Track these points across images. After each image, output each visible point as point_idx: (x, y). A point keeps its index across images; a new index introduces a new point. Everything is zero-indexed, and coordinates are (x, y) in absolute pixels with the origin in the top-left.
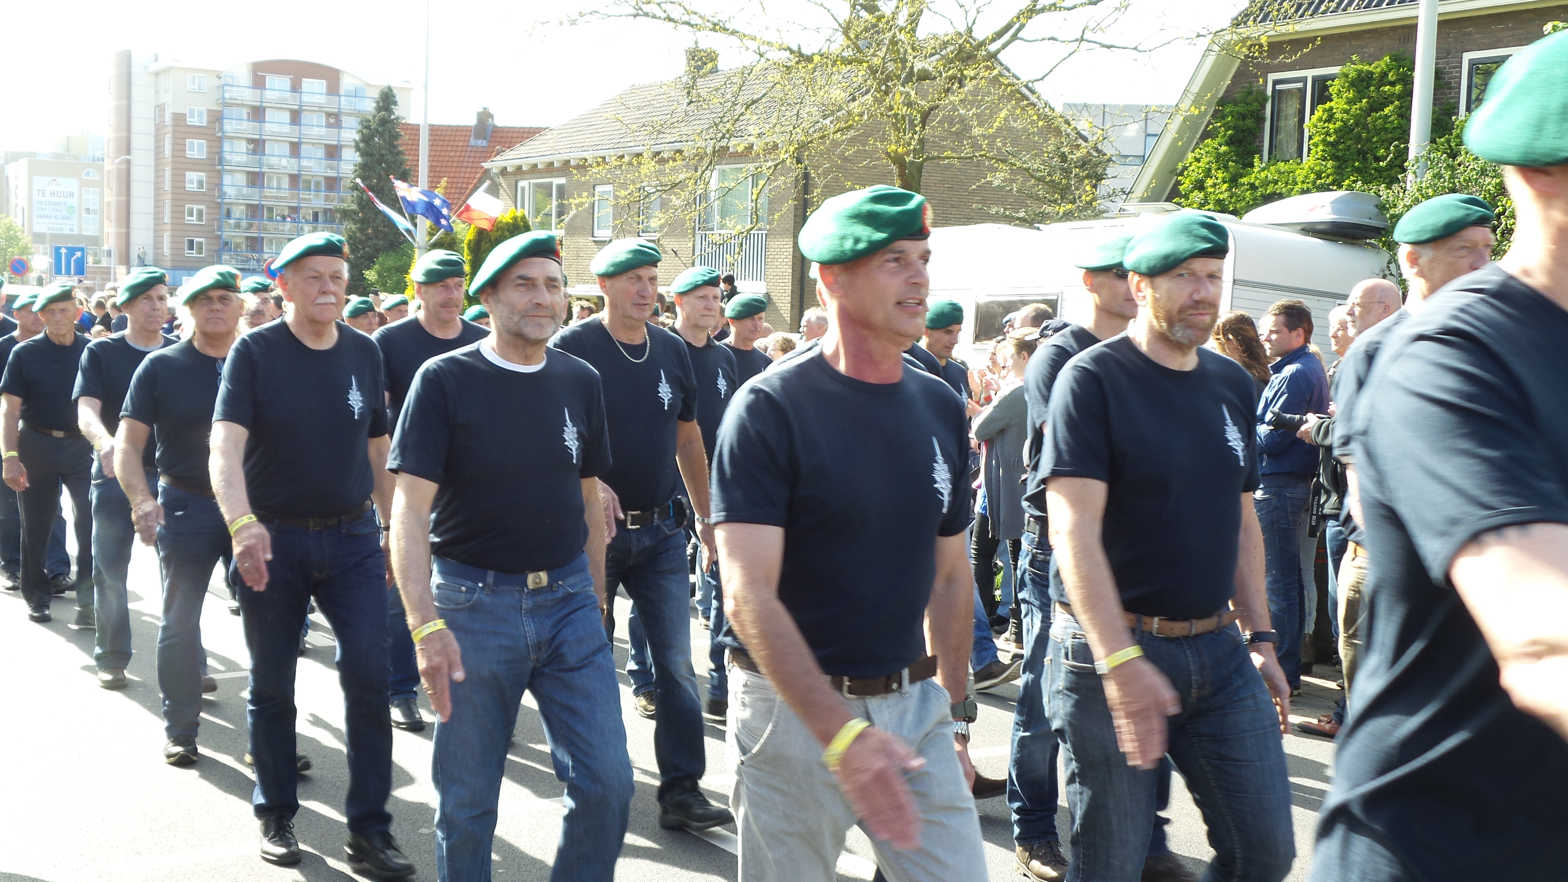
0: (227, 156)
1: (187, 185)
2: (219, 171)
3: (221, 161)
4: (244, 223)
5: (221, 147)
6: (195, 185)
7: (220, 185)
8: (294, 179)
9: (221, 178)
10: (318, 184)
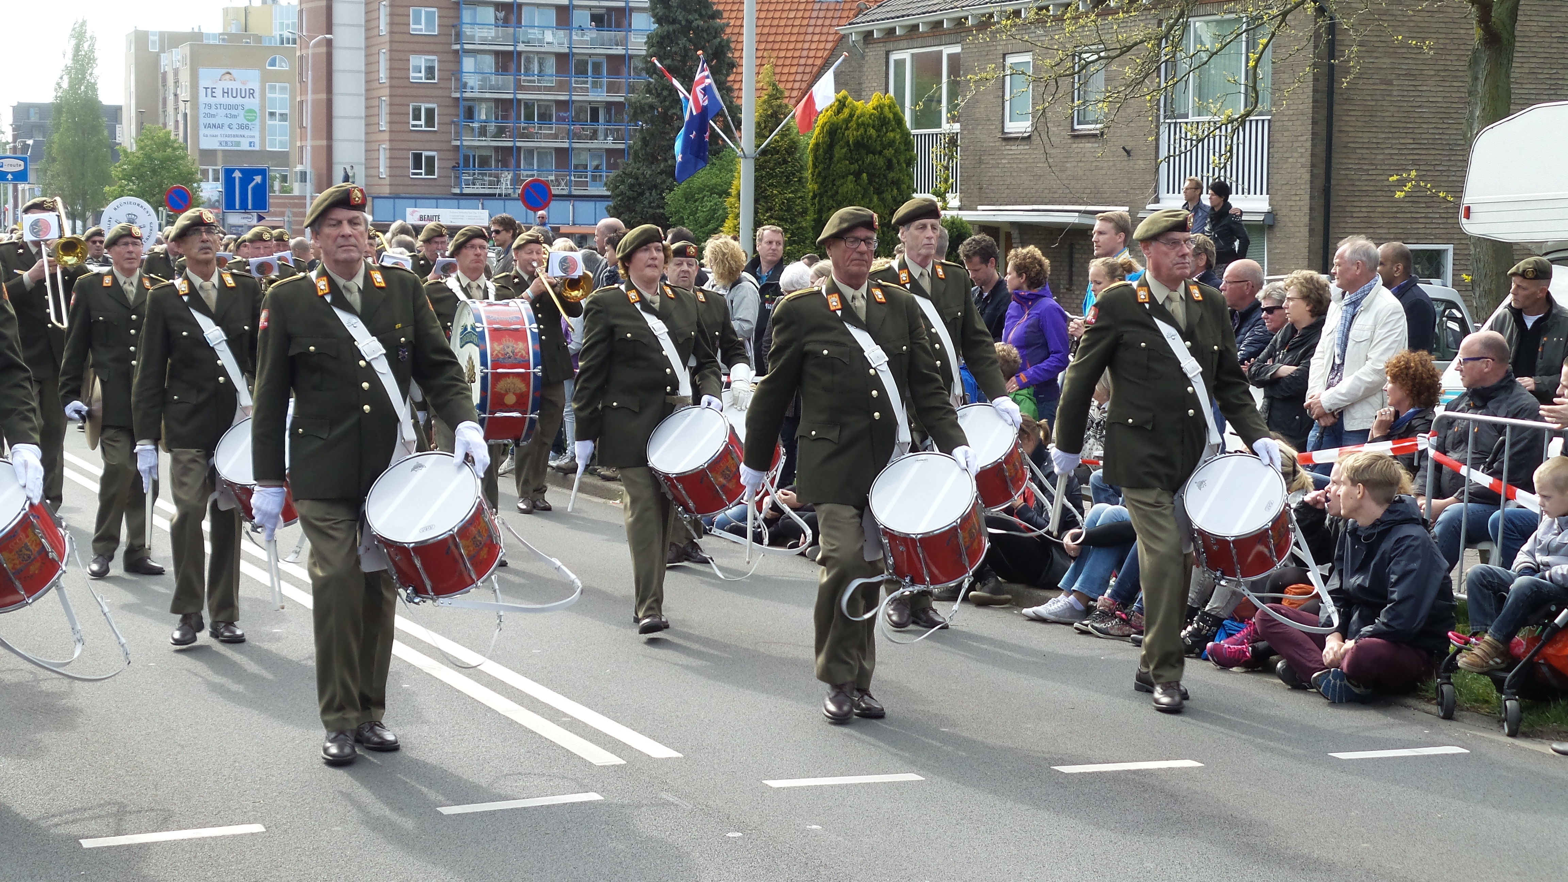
0: (467, 30)
1: (412, 74)
2: (457, 51)
3: (459, 36)
4: (492, 127)
5: (459, 17)
6: (423, 74)
7: (457, 73)
8: (562, 59)
9: (459, 62)
10: (597, 67)
